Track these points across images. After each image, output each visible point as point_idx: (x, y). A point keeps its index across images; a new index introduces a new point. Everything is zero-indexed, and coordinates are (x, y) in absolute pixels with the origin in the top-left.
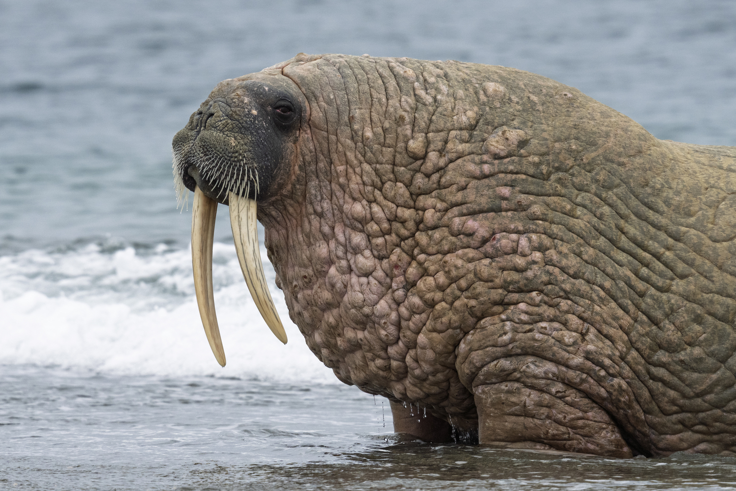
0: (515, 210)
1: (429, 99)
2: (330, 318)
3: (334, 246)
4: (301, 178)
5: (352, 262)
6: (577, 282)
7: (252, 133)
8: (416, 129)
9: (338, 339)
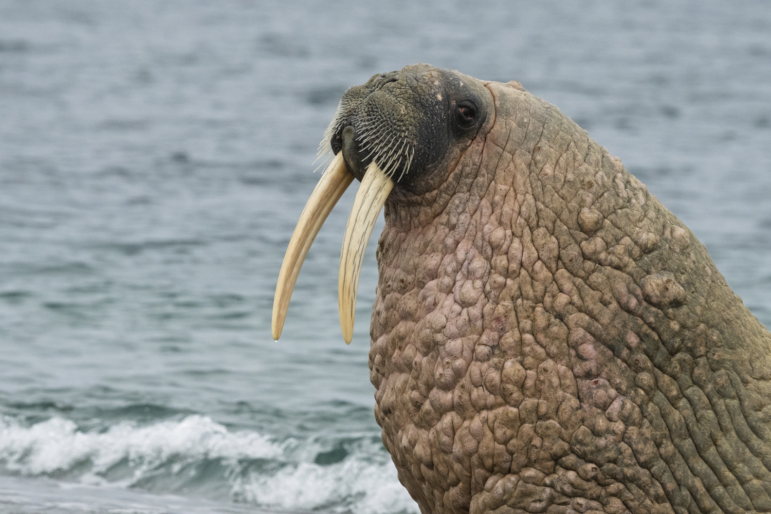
0: (629, 366)
1: (624, 194)
2: (402, 327)
3: (448, 261)
4: (451, 187)
5: (458, 284)
6: (642, 471)
7: (426, 113)
8: (597, 204)
9: (397, 351)
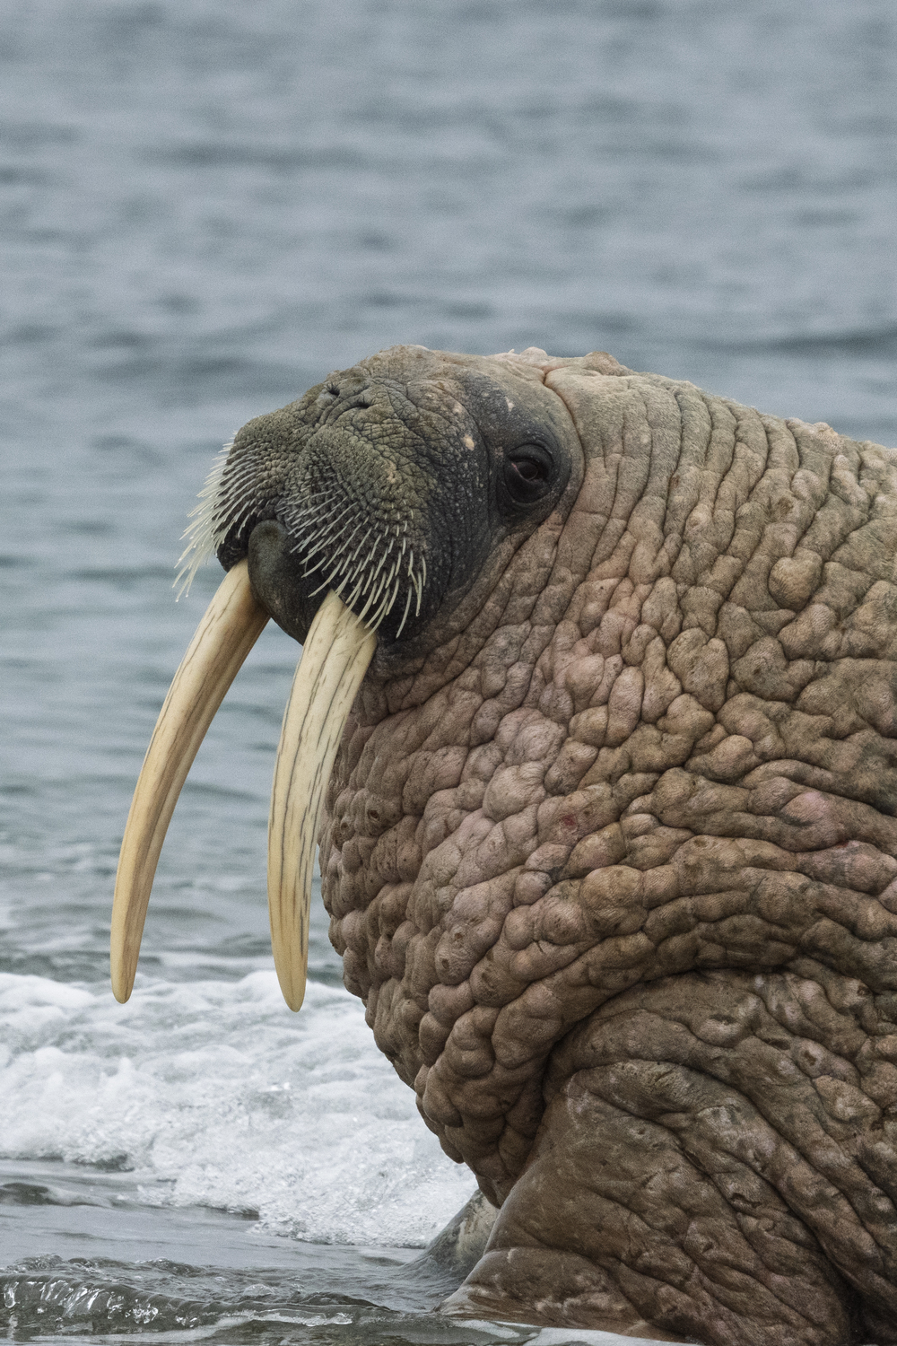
2: (387, 896)
4: (491, 619)
8: (806, 540)
9: (382, 941)
